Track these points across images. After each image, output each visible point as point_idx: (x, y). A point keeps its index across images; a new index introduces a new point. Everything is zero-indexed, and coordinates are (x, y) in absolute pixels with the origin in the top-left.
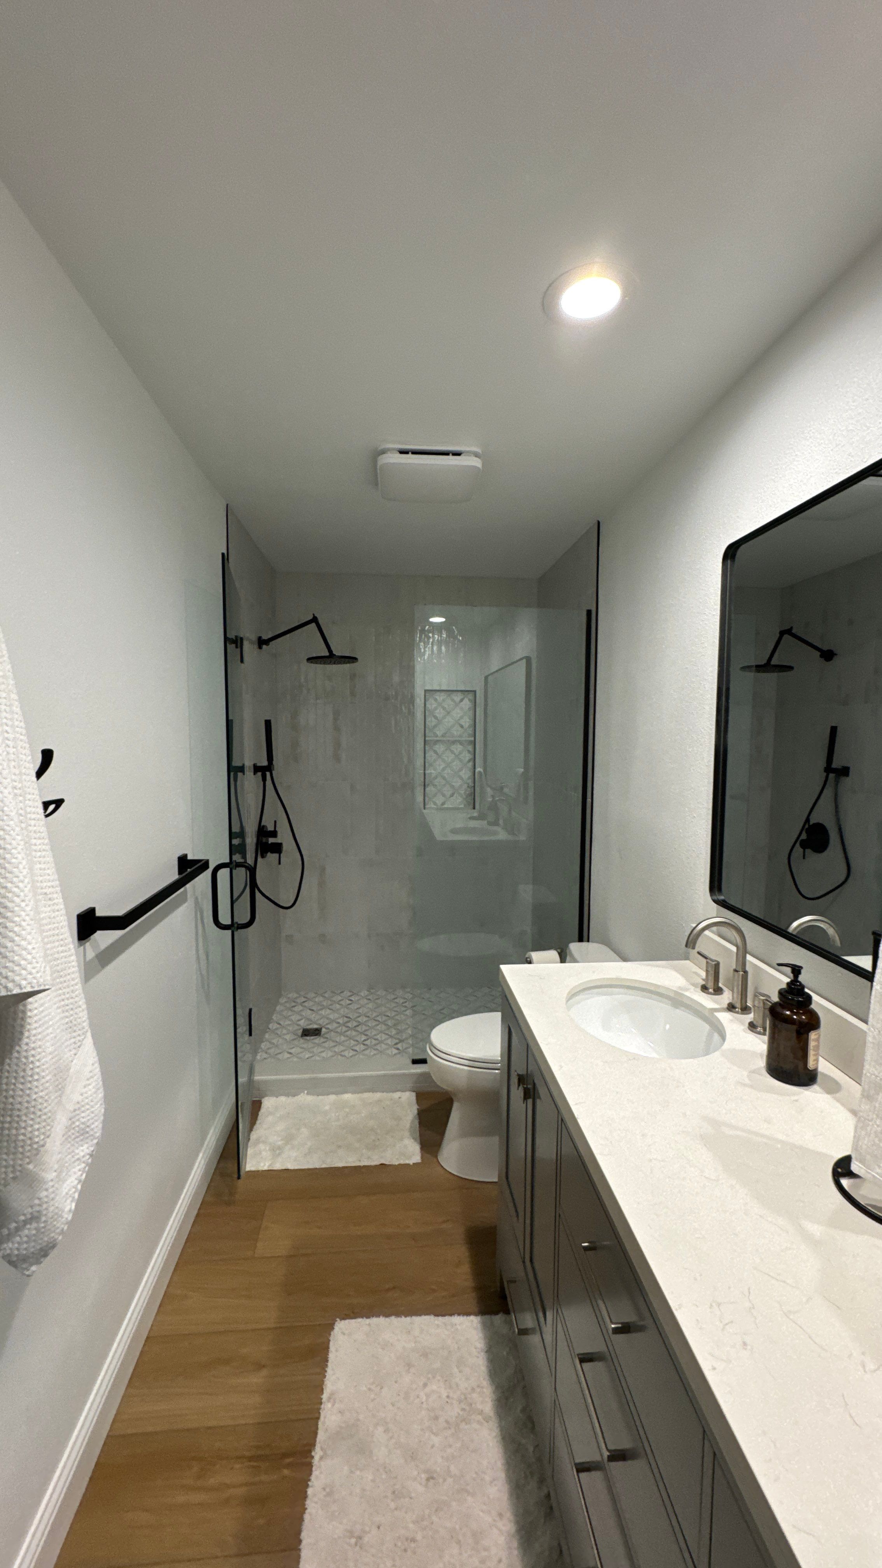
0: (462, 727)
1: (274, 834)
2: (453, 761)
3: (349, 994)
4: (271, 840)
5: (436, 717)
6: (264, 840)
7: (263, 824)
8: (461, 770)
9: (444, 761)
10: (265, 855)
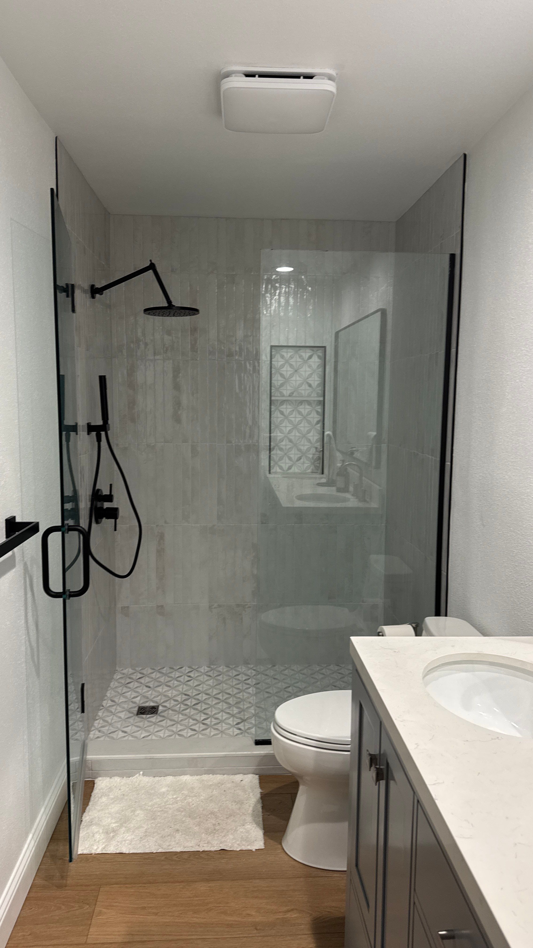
0: (310, 385)
1: (109, 498)
2: (300, 422)
3: (188, 670)
4: (106, 505)
5: (282, 375)
6: (99, 504)
7: (97, 487)
8: (309, 432)
9: (290, 422)
10: (99, 520)
